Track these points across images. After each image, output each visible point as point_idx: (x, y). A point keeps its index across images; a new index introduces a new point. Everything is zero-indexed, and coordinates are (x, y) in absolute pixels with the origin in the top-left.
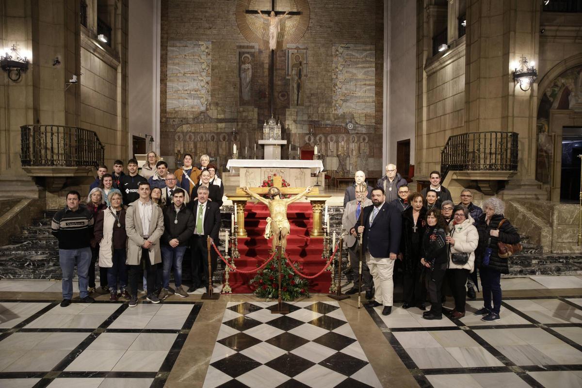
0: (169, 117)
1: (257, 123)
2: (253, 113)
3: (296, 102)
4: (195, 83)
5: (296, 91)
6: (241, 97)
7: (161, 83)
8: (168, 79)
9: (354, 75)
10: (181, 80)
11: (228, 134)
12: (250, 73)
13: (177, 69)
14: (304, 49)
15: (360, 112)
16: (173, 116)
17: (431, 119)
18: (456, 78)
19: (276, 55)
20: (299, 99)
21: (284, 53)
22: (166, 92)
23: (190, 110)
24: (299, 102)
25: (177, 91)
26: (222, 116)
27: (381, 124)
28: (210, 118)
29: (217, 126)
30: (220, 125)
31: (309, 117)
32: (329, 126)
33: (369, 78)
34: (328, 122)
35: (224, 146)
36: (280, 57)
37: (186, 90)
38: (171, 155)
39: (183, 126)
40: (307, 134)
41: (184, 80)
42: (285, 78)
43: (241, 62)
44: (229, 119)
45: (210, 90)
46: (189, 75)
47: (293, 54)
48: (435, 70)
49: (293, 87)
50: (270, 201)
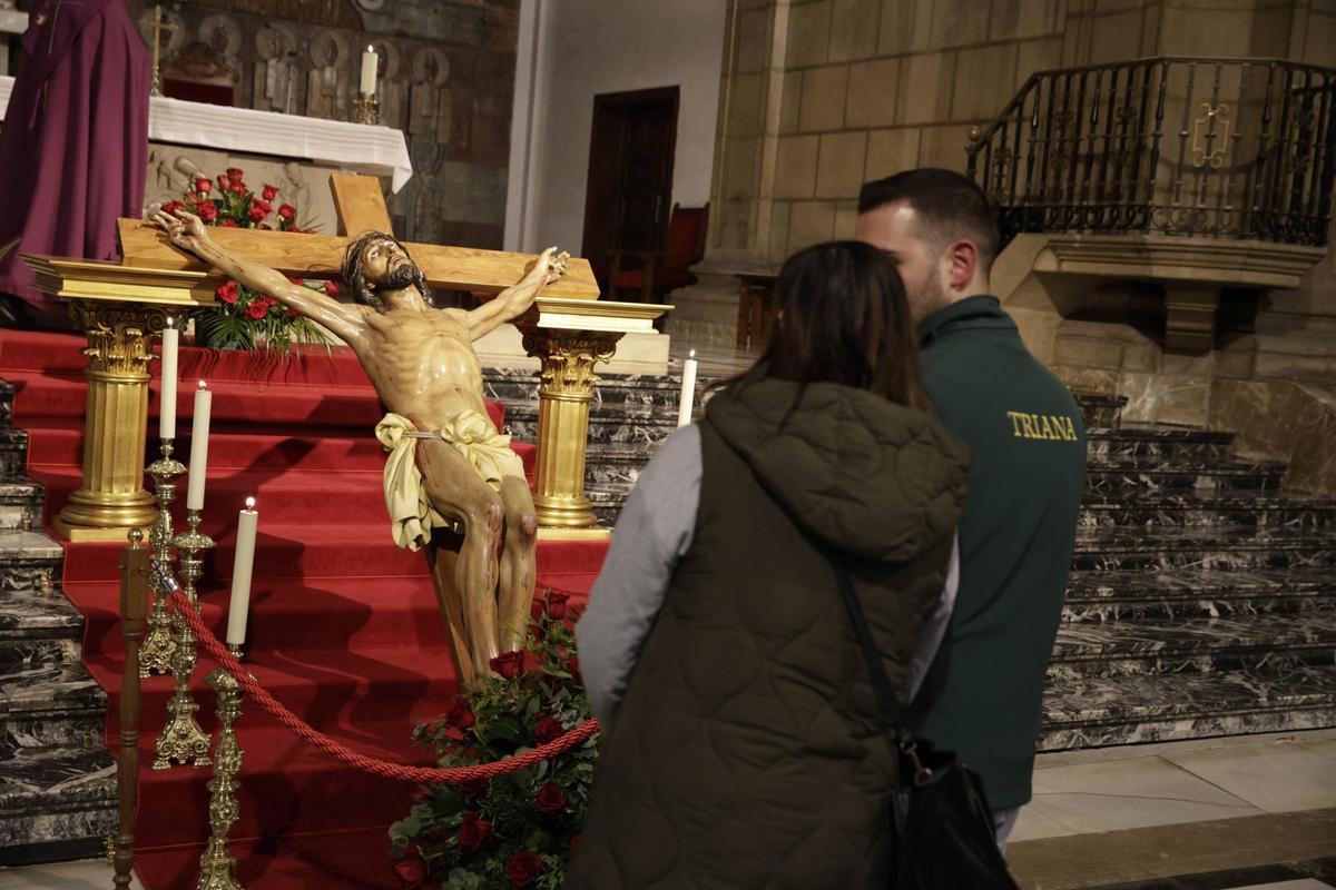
50: (377, 318)
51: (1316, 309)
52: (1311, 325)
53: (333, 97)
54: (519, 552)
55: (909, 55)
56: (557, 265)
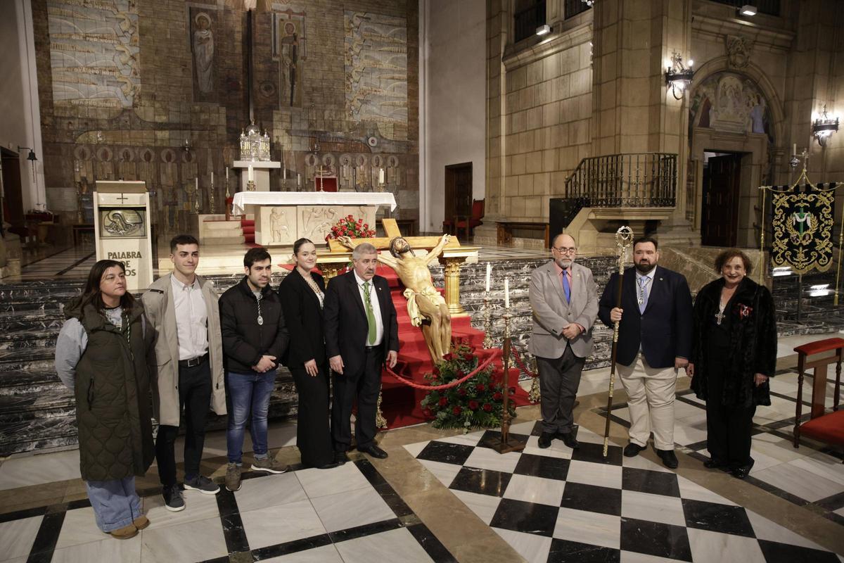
0: (60, 115)
1: (226, 133)
2: (218, 116)
3: (289, 100)
4: (109, 56)
5: (288, 82)
6: (196, 87)
7: (36, 49)
8: (52, 43)
9: (377, 62)
10: (79, 48)
11: (175, 149)
12: (211, 46)
13: (70, 26)
14: (300, 14)
15: (386, 119)
16: (68, 114)
17: (515, 134)
18: (564, 75)
19: (254, 19)
20: (295, 95)
21: (268, 18)
22: (50, 68)
23: (101, 104)
24: (294, 101)
25: (73, 68)
26: (164, 119)
27: (417, 139)
28: (141, 120)
29: (155, 135)
30: (160, 134)
31: (311, 125)
32: (341, 141)
33: (399, 68)
34: (340, 134)
35: (169, 170)
36: (261, 23)
37: (92, 68)
38: (68, 186)
39: (91, 133)
40: (308, 152)
41: (87, 48)
42: (270, 60)
43: (194, 27)
44: (177, 124)
45: (138, 70)
46: (95, 40)
47: (282, 20)
48: (522, 62)
49: (284, 75)
50: (401, 261)
51: (675, 224)
52: (674, 229)
53: (364, 174)
54: (446, 325)
55: (545, 150)
56: (448, 239)
